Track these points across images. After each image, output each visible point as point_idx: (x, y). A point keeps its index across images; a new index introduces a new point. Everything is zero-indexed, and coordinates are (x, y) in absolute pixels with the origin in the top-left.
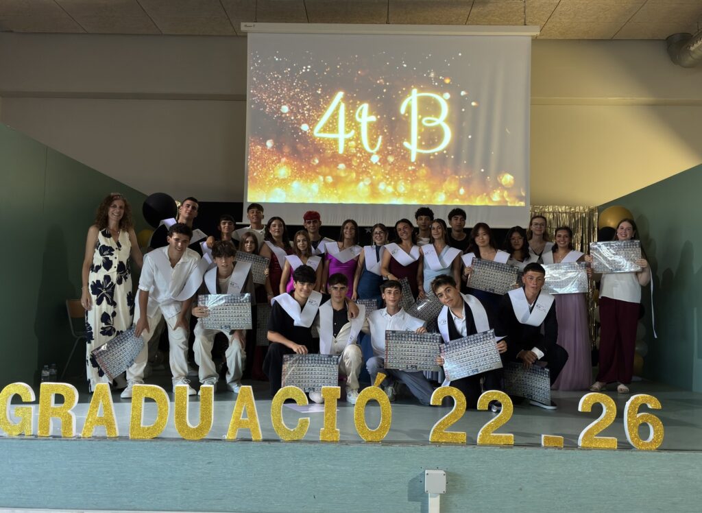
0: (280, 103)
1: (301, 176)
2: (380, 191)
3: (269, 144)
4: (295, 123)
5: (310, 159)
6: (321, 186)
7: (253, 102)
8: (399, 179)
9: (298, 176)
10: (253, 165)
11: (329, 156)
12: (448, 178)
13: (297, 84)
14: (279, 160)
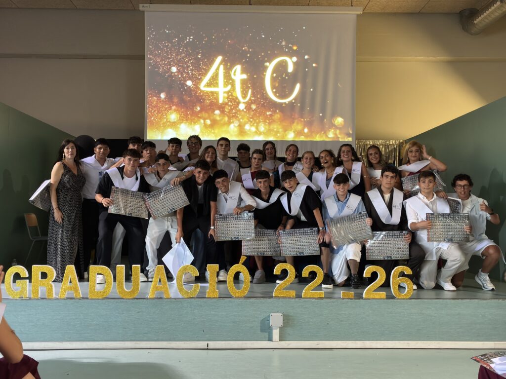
0: (170, 65)
1: (187, 120)
2: (247, 131)
3: (163, 96)
4: (182, 80)
5: (193, 106)
6: (202, 127)
7: (150, 64)
8: (260, 122)
9: (184, 119)
10: (151, 112)
11: (208, 104)
12: (296, 121)
13: (183, 50)
14: (170, 108)
